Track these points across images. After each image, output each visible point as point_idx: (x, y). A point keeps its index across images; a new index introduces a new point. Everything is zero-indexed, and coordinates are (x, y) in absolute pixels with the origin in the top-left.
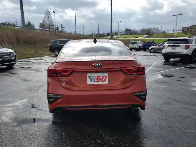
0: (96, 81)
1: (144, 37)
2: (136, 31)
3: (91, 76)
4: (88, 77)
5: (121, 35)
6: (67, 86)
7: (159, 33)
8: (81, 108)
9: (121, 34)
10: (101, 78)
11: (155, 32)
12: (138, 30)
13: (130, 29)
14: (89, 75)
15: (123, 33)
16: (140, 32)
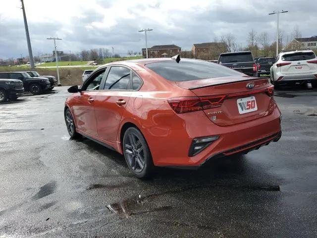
0: (247, 109)
1: (88, 65)
2: (73, 55)
3: (241, 102)
4: (238, 105)
5: (48, 62)
6: (219, 121)
7: (110, 57)
8: (232, 152)
9: (48, 60)
10: (250, 104)
11: (103, 55)
12: (75, 53)
13: (62, 52)
14: (239, 101)
15: (52, 59)
16: (79, 56)
